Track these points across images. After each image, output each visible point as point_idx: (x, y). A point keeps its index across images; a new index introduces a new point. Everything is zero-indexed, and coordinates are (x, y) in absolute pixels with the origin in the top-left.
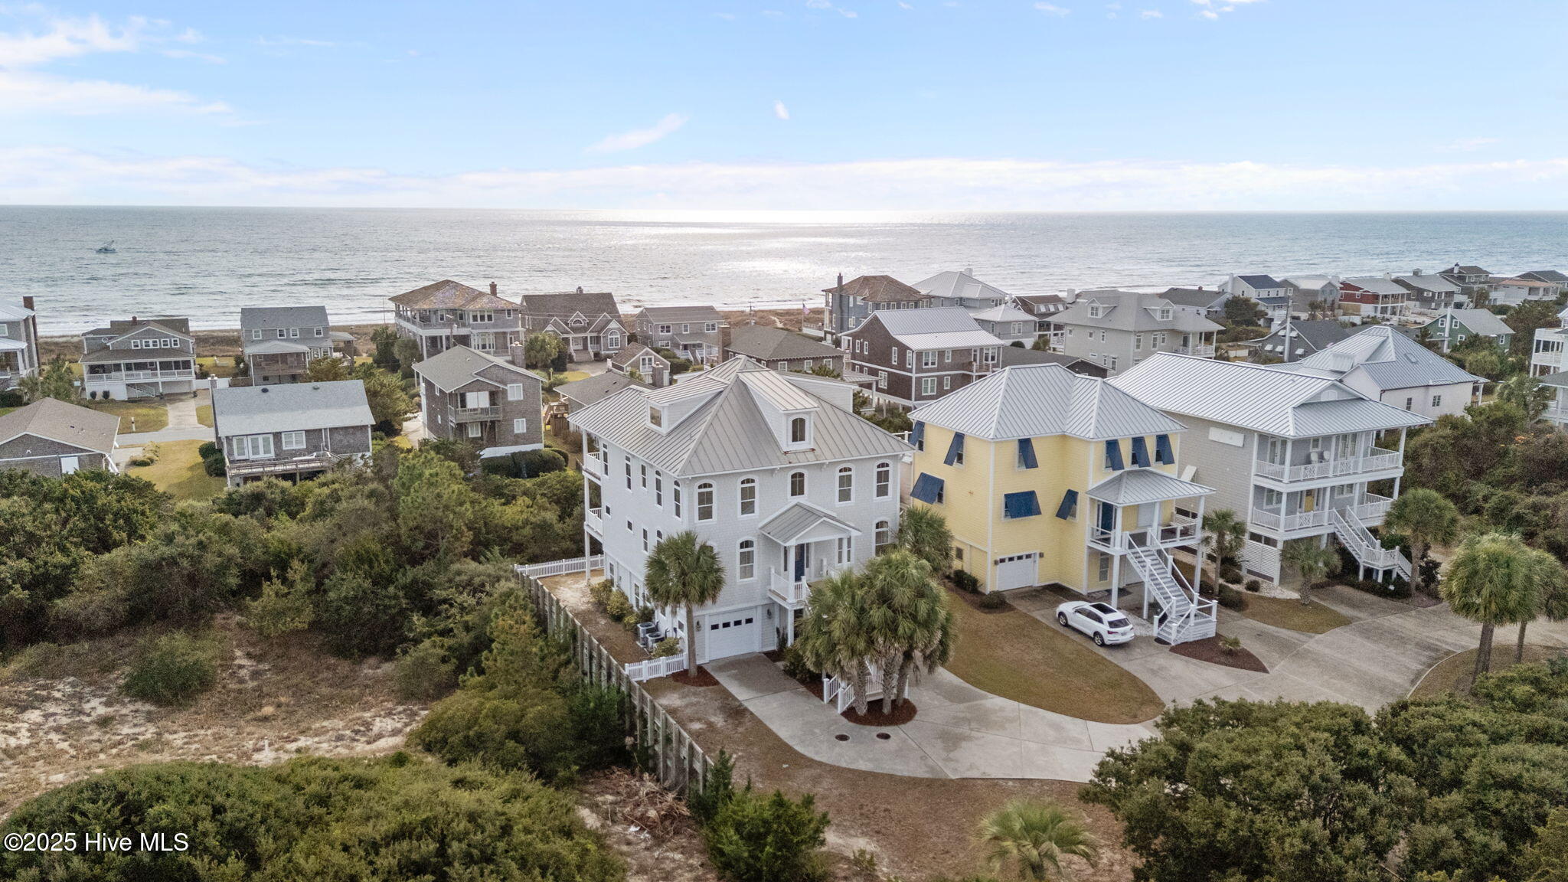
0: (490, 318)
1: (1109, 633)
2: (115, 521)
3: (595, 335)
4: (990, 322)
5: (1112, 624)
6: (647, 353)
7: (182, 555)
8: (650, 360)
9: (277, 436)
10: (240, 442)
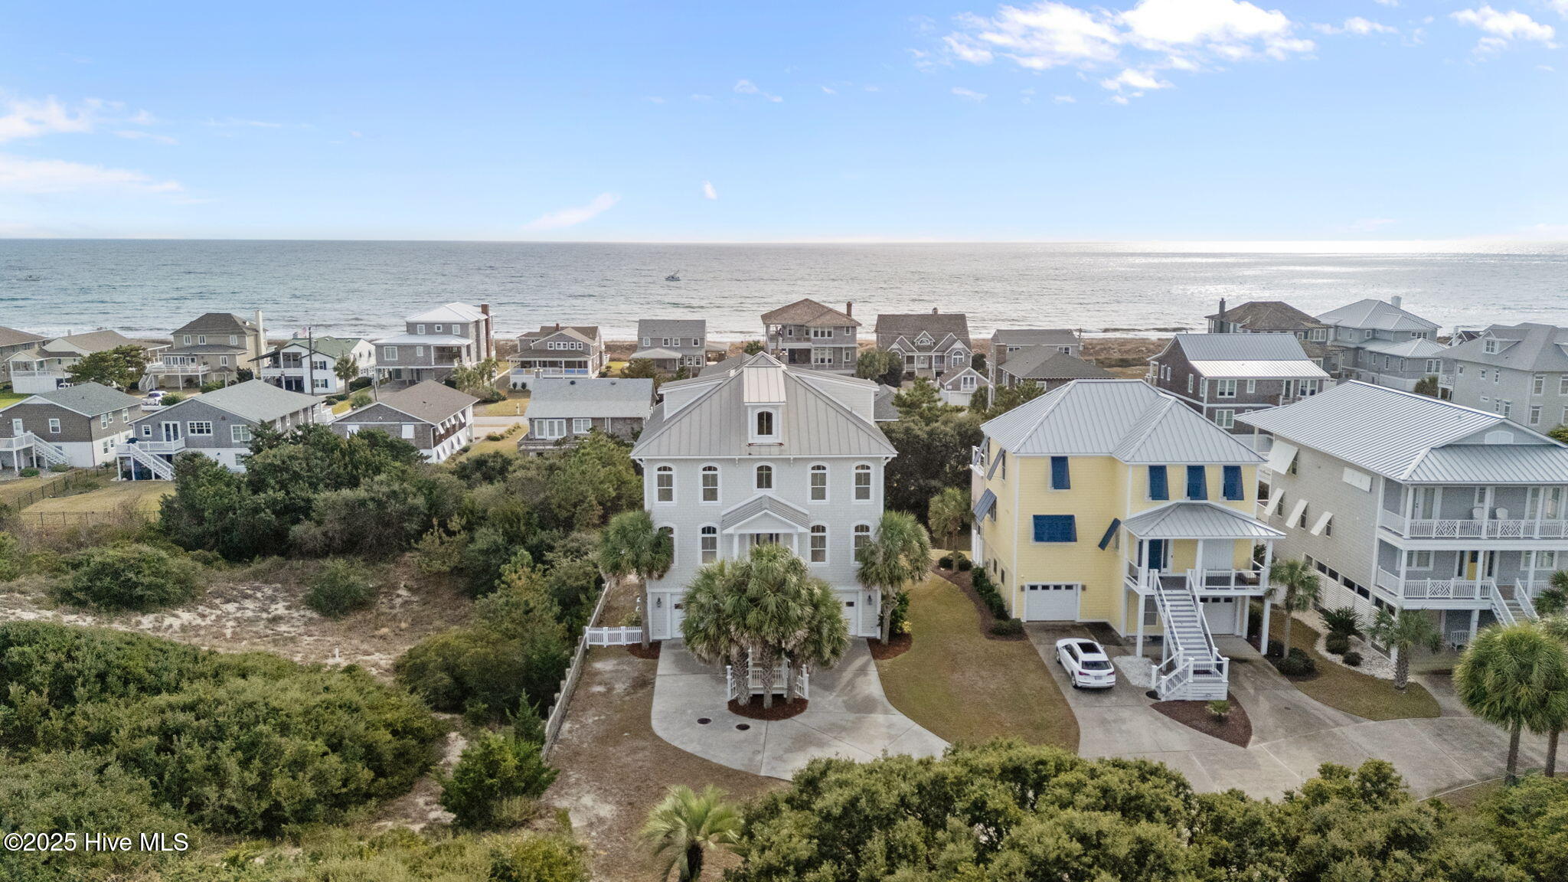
0: (830, 334)
1: (1080, 673)
2: (367, 471)
3: (939, 354)
4: (1399, 357)
5: (1087, 665)
6: (969, 373)
7: (372, 499)
8: (972, 379)
9: (569, 420)
10: (540, 423)
